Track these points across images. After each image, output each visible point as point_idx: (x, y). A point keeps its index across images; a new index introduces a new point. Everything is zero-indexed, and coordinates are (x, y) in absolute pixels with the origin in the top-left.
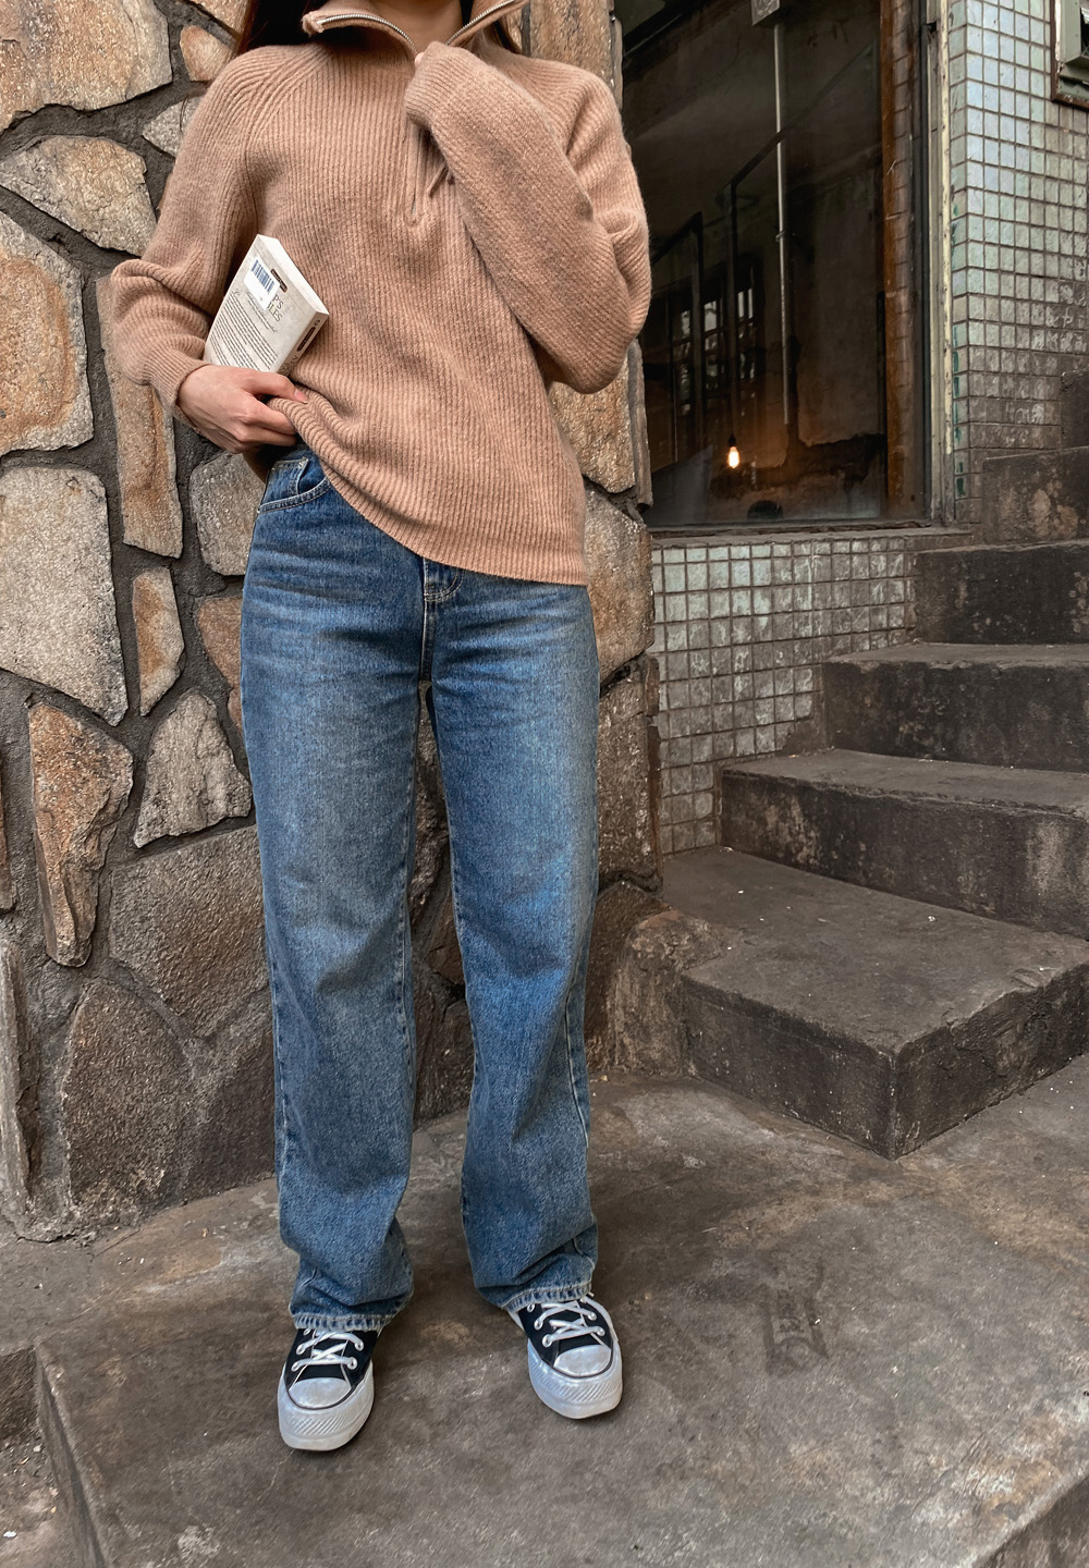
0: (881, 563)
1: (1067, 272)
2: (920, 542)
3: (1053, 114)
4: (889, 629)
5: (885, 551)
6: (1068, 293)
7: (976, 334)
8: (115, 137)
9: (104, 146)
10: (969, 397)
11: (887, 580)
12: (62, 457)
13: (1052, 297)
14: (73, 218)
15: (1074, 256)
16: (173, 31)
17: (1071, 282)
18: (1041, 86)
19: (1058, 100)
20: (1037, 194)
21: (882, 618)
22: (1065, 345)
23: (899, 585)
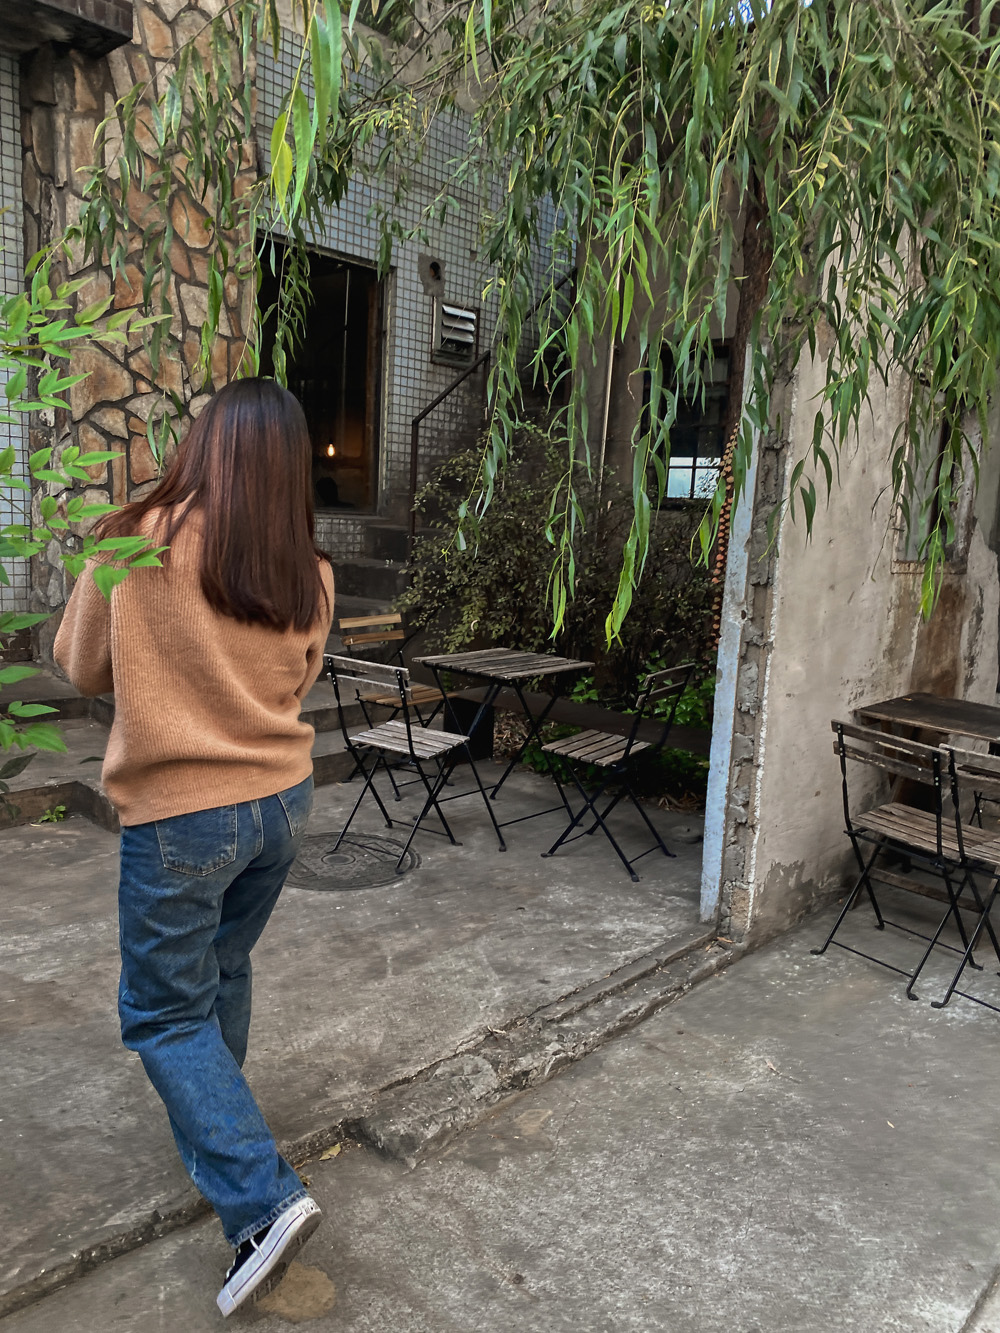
0: (351, 528)
1: (435, 425)
2: (368, 522)
3: (431, 367)
4: (353, 552)
5: (353, 524)
6: (435, 434)
7: (395, 447)
8: (119, 408)
9: (115, 410)
10: (391, 470)
11: (354, 535)
12: (99, 487)
13: (428, 435)
14: (107, 428)
15: (438, 420)
16: (135, 381)
17: (437, 430)
18: (426, 357)
19: (432, 362)
20: (423, 396)
21: (351, 548)
22: (433, 453)
23: (359, 537)
